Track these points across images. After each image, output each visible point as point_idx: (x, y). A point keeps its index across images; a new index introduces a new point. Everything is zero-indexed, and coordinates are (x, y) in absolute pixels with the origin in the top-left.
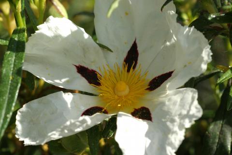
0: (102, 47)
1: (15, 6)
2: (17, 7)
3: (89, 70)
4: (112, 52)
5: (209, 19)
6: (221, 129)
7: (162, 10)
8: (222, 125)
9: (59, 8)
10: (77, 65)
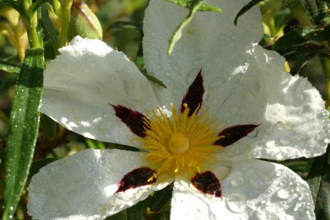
0: (152, 79)
1: (29, 19)
2: (31, 21)
3: (133, 112)
4: (165, 87)
5: (304, 35)
6: (320, 189)
7: (235, 23)
8: (321, 182)
9: (89, 18)
10: (116, 105)
